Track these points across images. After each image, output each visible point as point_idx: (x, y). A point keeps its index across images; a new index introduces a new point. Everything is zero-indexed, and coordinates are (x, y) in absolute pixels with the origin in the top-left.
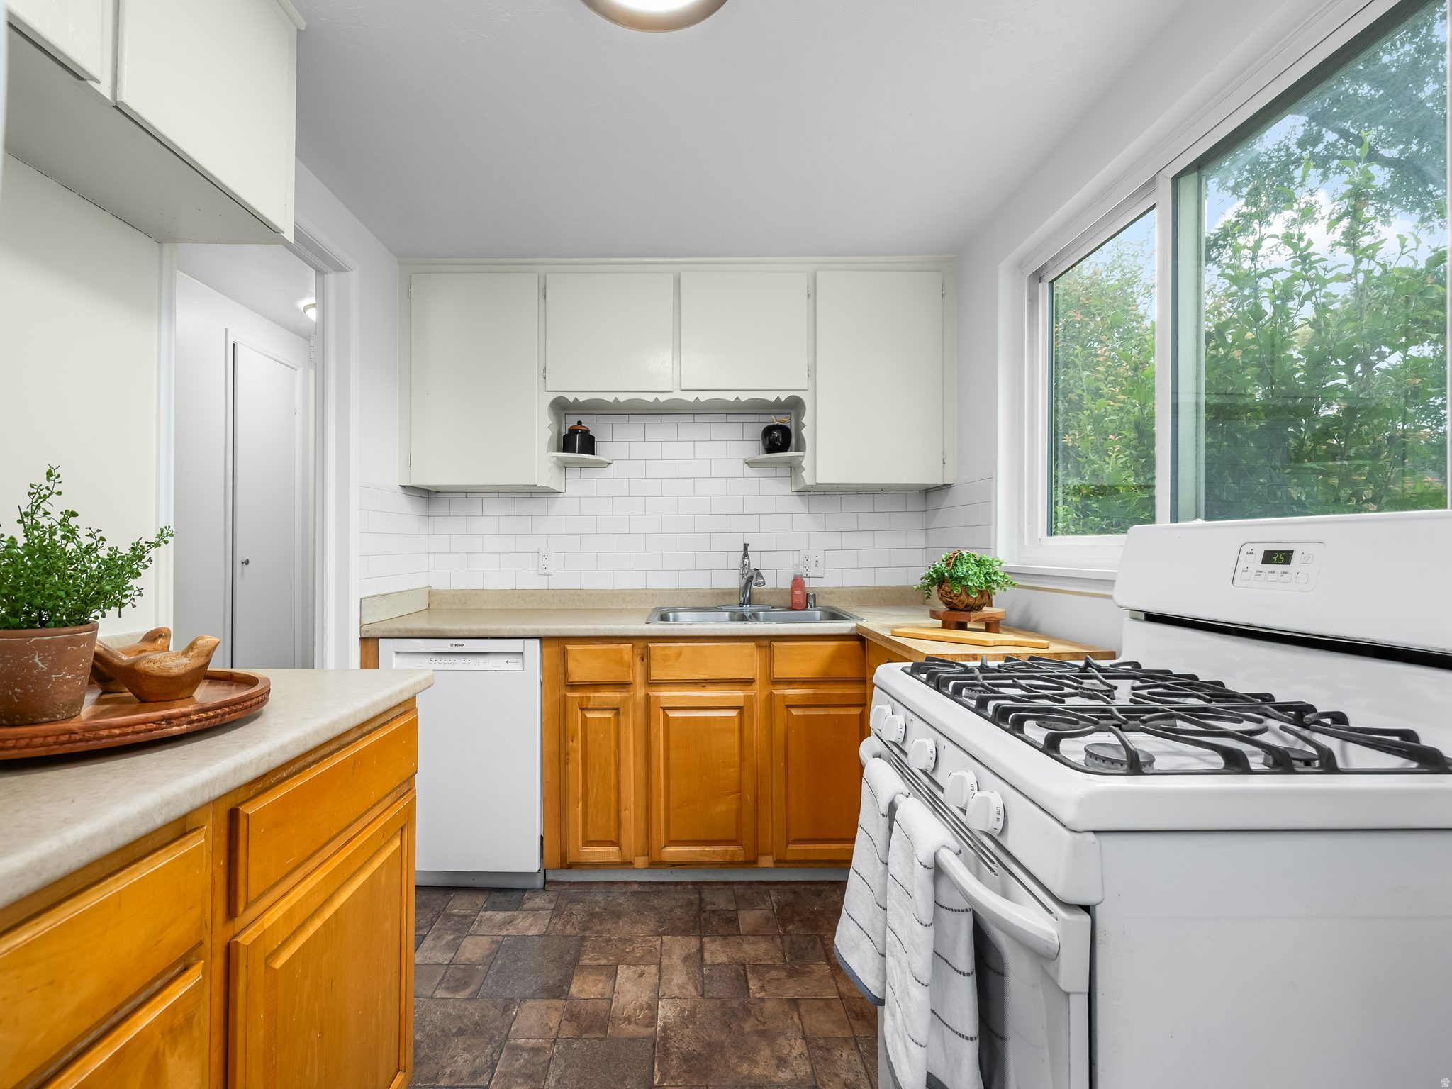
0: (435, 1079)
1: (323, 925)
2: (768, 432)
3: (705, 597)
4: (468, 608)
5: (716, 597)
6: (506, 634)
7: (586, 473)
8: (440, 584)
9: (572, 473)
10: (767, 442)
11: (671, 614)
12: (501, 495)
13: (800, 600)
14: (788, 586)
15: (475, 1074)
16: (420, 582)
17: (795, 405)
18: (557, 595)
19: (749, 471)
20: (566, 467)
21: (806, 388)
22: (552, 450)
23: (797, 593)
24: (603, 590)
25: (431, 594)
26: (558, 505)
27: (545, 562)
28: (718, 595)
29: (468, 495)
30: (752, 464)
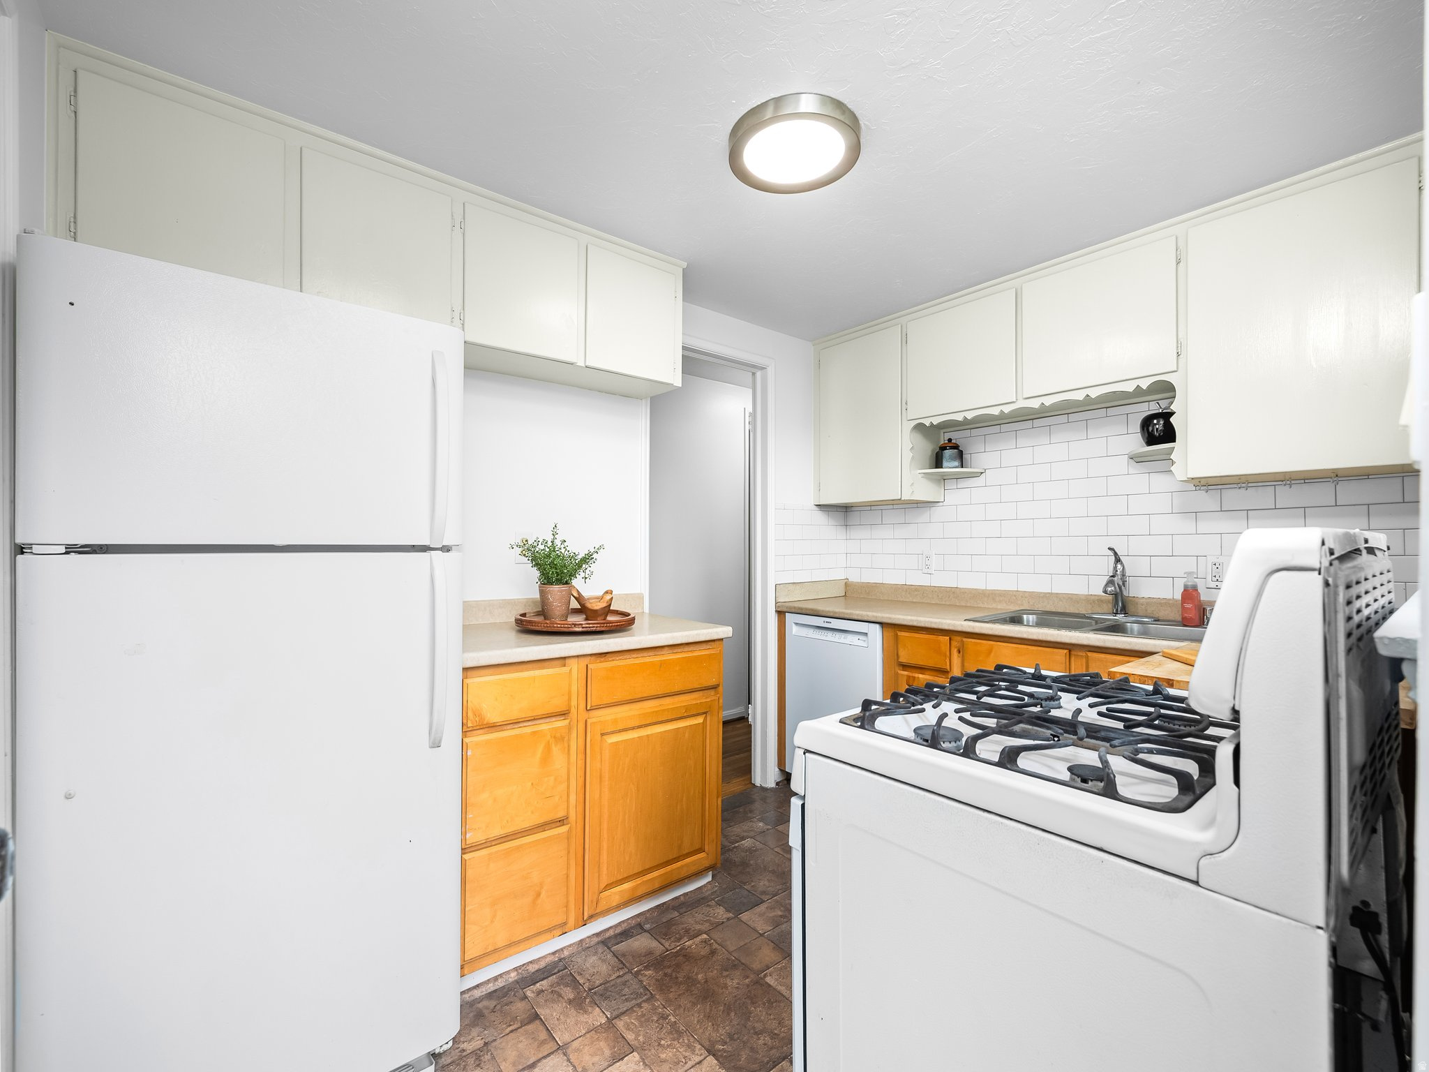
0: (745, 884)
1: (638, 737)
2: (1147, 422)
3: (1078, 603)
4: (870, 597)
5: (1091, 604)
6: (856, 618)
7: (962, 483)
8: (855, 578)
9: (950, 484)
10: (1146, 435)
11: (1025, 616)
12: (895, 507)
13: (1192, 614)
14: (1178, 596)
15: (764, 893)
16: (840, 575)
17: (1166, 389)
18: (936, 592)
19: (1135, 468)
20: (944, 479)
21: (1176, 369)
22: (928, 466)
23: (1187, 606)
24: (975, 589)
25: (847, 584)
26: (937, 512)
27: (928, 563)
28: (1094, 602)
29: (873, 508)
30: (1136, 459)
